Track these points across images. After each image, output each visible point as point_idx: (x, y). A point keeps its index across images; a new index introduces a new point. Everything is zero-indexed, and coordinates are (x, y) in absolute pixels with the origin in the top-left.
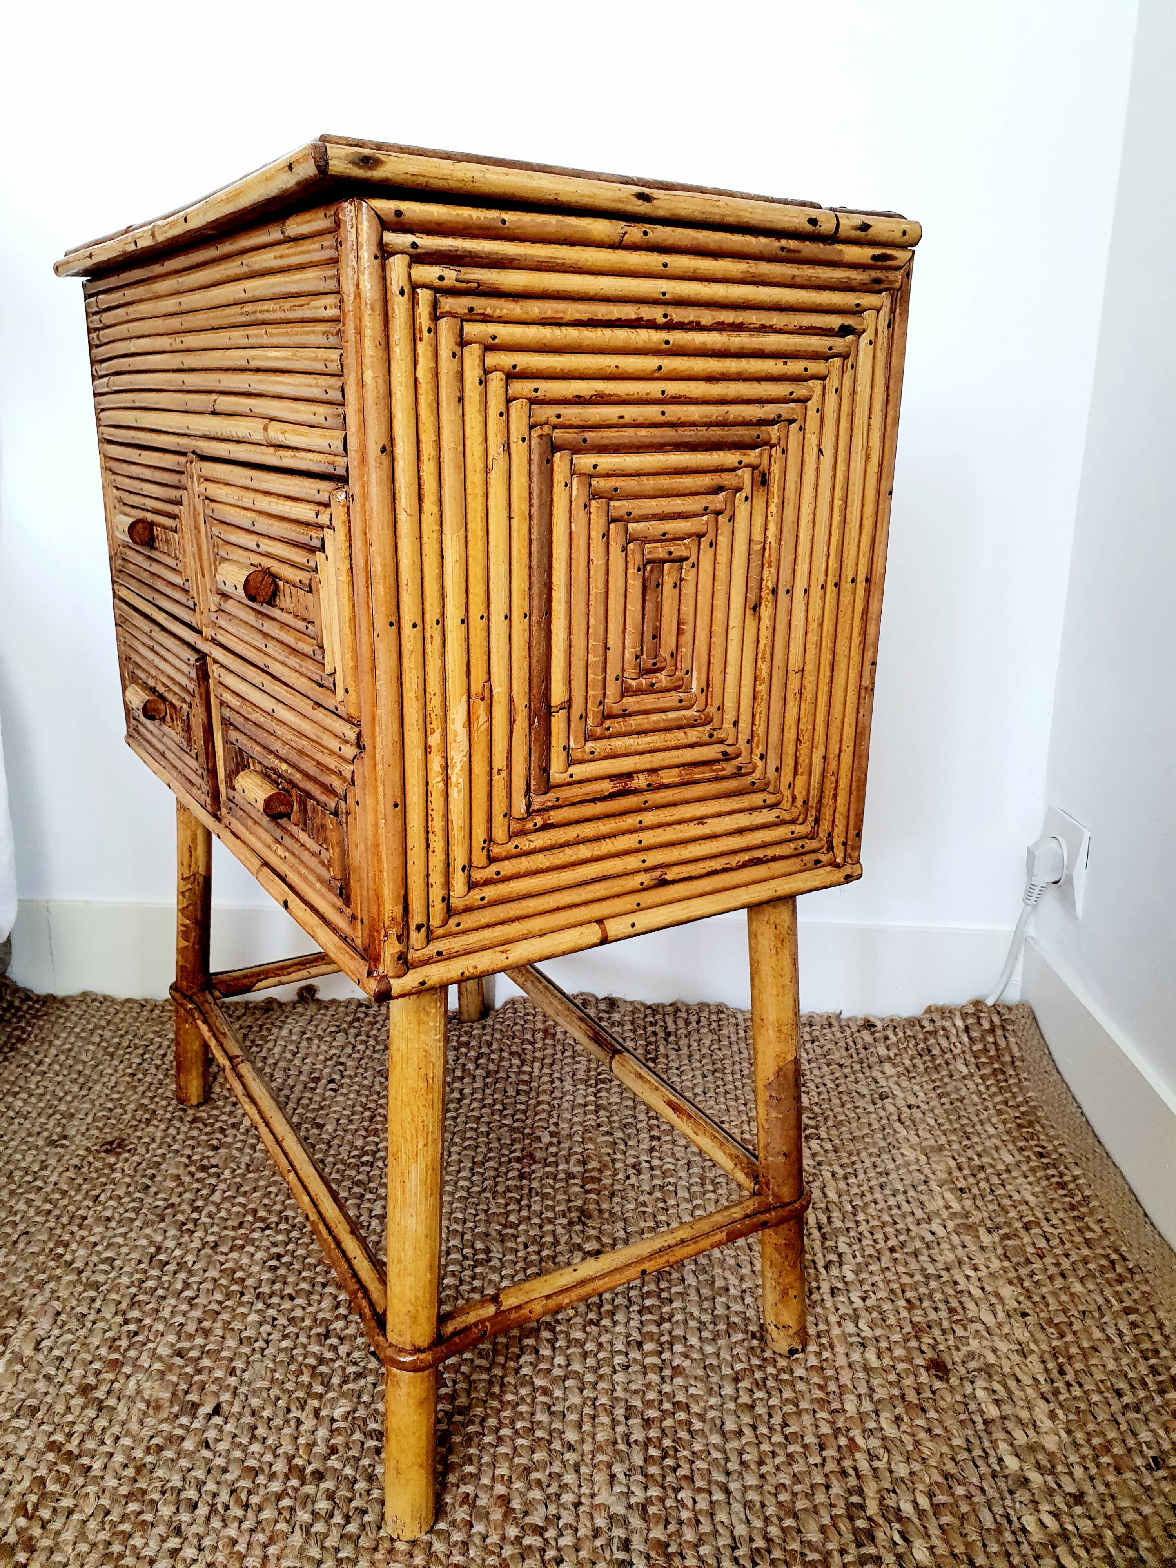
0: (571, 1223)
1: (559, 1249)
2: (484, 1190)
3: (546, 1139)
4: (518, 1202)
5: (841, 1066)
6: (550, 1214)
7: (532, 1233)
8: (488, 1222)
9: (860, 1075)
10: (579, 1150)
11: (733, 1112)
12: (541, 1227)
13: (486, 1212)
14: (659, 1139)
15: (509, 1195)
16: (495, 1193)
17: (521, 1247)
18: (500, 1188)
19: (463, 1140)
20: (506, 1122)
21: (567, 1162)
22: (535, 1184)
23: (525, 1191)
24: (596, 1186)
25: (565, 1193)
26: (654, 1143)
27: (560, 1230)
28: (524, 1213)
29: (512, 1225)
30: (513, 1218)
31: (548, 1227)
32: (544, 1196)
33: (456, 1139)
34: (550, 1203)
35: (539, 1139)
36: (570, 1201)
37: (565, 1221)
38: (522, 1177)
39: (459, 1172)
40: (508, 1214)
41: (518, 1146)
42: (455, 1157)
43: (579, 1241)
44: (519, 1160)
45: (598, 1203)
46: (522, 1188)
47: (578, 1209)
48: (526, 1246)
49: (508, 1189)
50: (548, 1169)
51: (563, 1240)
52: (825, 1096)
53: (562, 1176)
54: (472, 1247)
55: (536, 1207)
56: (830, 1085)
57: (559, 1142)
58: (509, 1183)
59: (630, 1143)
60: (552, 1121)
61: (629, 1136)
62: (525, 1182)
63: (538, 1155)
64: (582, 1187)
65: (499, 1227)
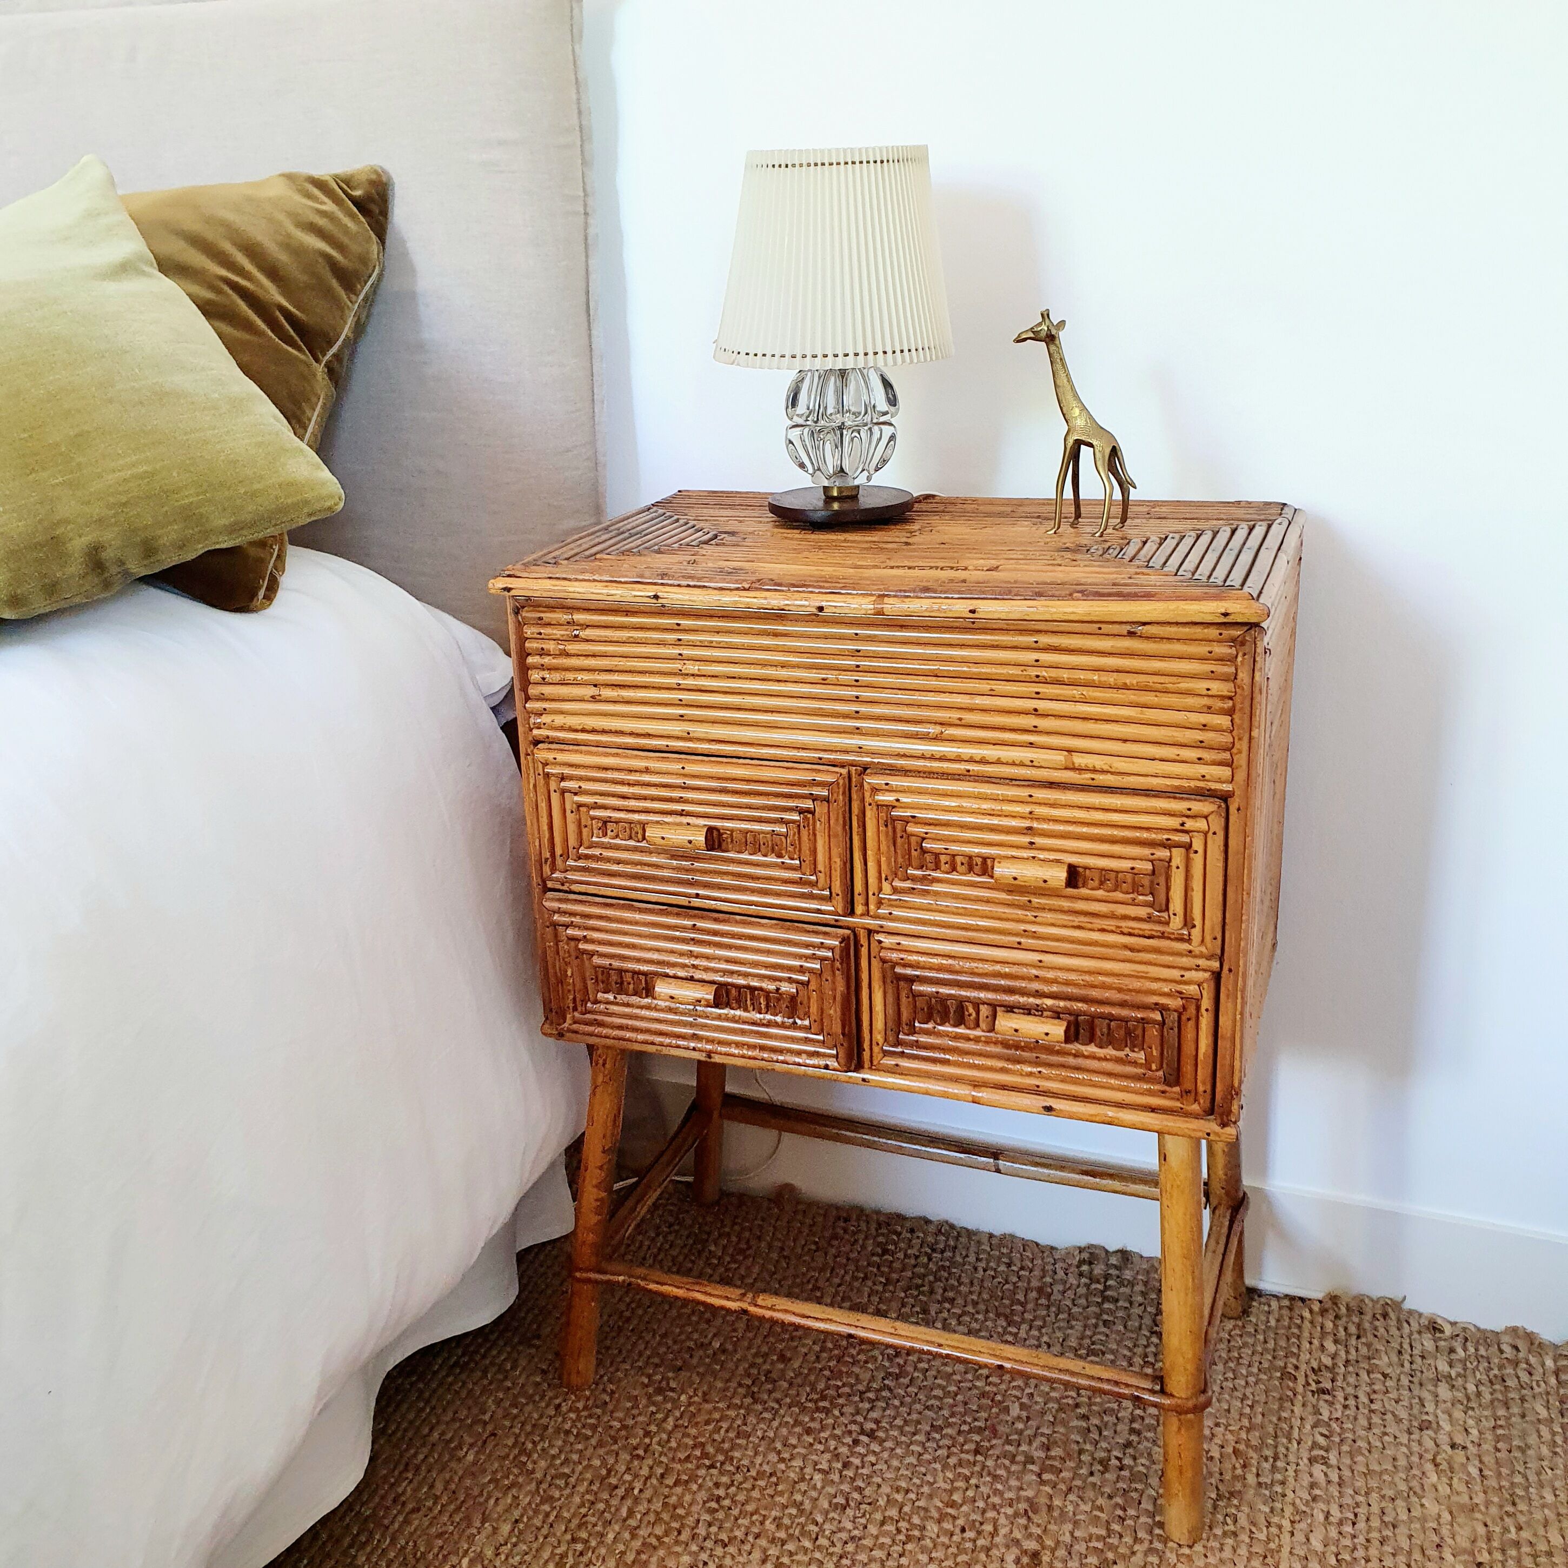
0: (1016, 1515)
1: (998, 1540)
2: (935, 1460)
3: (1015, 1410)
4: (967, 1479)
5: (1385, 1376)
6: (996, 1500)
7: (974, 1517)
8: (931, 1496)
9: (1406, 1392)
10: (1047, 1431)
11: (1234, 1414)
12: (984, 1512)
13: (932, 1484)
14: (1139, 1433)
15: (960, 1470)
16: (945, 1467)
17: (958, 1531)
18: (952, 1461)
19: (929, 1398)
20: (978, 1384)
21: (1030, 1443)
22: (990, 1463)
23: (977, 1468)
24: (1053, 1477)
25: (1018, 1479)
26: (1134, 1438)
27: (1002, 1520)
28: (970, 1493)
29: (953, 1504)
30: (957, 1497)
31: (991, 1514)
32: (996, 1478)
33: (921, 1396)
34: (999, 1487)
35: (1007, 1410)
36: (1021, 1489)
37: (1010, 1511)
38: (977, 1452)
39: (914, 1434)
40: (951, 1492)
41: (984, 1415)
42: (915, 1416)
43: (1019, 1536)
44: (980, 1430)
45: (1051, 1497)
46: (974, 1464)
47: (1028, 1499)
48: (963, 1530)
49: (960, 1464)
50: (1008, 1448)
51: (1003, 1531)
52: (1351, 1412)
53: (1020, 1458)
54: (909, 1521)
55: (985, 1490)
56: (1363, 1399)
57: (1028, 1418)
58: (963, 1456)
59: (1105, 1433)
60: (1028, 1391)
61: (1106, 1424)
62: (979, 1458)
63: (1002, 1429)
64: (1039, 1475)
65: (940, 1505)
